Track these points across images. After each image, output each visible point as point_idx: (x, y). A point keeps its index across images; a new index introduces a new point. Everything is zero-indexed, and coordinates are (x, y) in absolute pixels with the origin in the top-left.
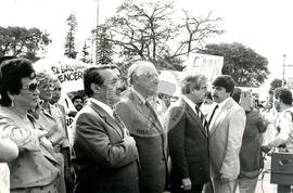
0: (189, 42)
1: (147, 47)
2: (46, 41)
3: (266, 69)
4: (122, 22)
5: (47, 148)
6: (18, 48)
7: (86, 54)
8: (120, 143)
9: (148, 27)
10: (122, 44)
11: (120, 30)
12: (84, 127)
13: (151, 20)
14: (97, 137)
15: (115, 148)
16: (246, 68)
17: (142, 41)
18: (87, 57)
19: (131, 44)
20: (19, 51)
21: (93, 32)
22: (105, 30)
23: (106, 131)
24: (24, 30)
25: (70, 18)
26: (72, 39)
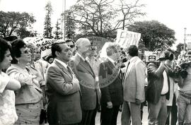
0: (124, 21)
1: (97, 24)
2: (33, 21)
3: (173, 38)
4: (80, 8)
5: (36, 84)
6: (14, 25)
7: (58, 28)
8: (70, 82)
9: (97, 11)
10: (81, 22)
11: (79, 13)
12: (52, 74)
13: (99, 6)
14: (58, 79)
15: (67, 85)
16: (161, 37)
17: (94, 20)
18: (59, 31)
19: (86, 22)
20: (15, 27)
21: (62, 15)
22: (70, 13)
23: (63, 76)
24: (18, 14)
25: (47, 6)
26: (49, 19)
